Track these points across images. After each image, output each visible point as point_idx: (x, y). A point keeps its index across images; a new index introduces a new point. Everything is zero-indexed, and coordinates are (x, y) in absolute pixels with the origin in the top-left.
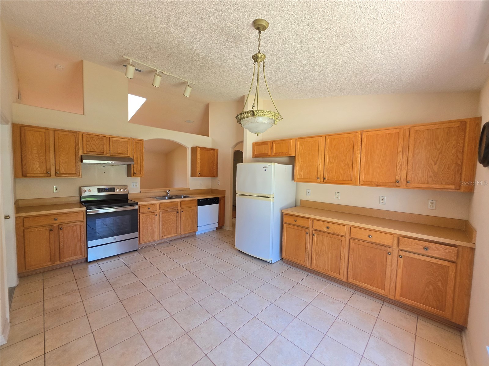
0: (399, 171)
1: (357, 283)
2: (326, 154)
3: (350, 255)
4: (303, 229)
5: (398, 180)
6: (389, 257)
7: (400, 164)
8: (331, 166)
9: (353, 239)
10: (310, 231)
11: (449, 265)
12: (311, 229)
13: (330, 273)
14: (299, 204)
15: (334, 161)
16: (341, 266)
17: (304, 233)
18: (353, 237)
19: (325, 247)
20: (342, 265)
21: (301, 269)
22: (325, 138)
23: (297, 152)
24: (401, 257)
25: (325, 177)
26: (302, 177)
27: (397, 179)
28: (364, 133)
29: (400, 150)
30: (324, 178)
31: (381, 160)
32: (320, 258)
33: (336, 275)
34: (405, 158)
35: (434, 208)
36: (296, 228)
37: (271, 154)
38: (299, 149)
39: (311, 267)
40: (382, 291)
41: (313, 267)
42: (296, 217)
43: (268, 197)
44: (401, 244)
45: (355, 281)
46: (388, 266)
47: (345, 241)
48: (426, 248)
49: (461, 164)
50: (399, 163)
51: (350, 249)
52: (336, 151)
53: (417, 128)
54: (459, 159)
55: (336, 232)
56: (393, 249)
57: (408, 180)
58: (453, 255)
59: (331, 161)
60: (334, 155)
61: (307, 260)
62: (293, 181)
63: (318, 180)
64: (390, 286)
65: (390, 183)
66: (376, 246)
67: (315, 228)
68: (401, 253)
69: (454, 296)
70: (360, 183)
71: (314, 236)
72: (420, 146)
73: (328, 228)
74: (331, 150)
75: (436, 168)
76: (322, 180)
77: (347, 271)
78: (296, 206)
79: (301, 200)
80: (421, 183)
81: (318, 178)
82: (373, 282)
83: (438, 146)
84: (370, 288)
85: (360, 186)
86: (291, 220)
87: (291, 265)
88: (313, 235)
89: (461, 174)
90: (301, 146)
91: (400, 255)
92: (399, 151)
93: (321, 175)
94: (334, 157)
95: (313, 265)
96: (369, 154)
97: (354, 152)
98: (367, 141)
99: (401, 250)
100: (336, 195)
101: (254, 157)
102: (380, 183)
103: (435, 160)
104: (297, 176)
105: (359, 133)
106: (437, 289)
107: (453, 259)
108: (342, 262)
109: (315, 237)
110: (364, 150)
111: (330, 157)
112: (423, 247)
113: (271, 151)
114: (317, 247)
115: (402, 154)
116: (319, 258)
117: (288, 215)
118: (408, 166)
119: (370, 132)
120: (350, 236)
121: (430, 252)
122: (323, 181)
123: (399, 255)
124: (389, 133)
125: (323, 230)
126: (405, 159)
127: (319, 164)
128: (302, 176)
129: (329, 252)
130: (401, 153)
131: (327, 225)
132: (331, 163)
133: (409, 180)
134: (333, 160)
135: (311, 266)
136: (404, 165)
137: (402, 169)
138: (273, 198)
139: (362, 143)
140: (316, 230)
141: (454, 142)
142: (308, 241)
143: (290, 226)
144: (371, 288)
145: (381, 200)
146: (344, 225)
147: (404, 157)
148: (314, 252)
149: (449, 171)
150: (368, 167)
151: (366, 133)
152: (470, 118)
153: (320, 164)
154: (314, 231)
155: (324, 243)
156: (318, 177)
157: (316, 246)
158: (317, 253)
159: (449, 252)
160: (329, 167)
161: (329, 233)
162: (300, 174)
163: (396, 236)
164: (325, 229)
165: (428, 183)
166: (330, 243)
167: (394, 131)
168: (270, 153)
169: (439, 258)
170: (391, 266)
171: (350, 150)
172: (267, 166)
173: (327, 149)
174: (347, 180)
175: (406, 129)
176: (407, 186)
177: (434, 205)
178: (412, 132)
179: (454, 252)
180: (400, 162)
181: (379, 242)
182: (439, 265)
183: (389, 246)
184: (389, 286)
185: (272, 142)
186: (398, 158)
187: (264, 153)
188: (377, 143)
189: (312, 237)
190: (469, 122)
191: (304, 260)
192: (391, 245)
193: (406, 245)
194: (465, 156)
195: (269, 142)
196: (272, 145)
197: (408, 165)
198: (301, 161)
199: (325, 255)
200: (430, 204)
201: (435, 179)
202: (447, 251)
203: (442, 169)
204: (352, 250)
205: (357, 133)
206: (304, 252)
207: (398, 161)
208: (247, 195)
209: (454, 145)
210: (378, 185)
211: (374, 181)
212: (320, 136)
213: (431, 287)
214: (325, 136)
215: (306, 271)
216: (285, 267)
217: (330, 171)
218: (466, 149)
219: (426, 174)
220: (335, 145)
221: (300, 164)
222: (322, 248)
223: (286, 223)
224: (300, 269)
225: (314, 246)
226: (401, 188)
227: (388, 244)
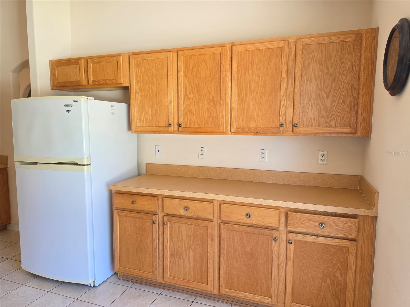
0: (283, 109)
1: (234, 294)
2: (180, 82)
3: (221, 250)
4: (147, 216)
5: (283, 123)
6: (275, 244)
7: (285, 97)
8: (189, 103)
9: (224, 222)
10: (159, 218)
11: (349, 245)
12: (160, 214)
13: (195, 285)
14: (144, 171)
15: (192, 95)
16: (209, 269)
17: (149, 222)
18: (225, 219)
19: (185, 243)
20: (211, 268)
21: (149, 285)
22: (176, 54)
23: (133, 79)
24: (291, 243)
25: (180, 123)
26: (143, 124)
27: (281, 121)
28: (234, 47)
29: (284, 76)
30: (179, 125)
31: (259, 92)
32: (177, 261)
33: (202, 287)
34: (291, 88)
35: (325, 162)
36: (135, 215)
37: (87, 83)
38: (136, 74)
39: (164, 280)
40: (268, 299)
41: (166, 279)
42: (135, 196)
43: (77, 164)
44: (290, 222)
45: (230, 291)
46: (274, 260)
47: (214, 228)
48: (321, 225)
49: (357, 97)
50: (283, 96)
51: (221, 239)
52: (195, 78)
53: (305, 41)
54: (355, 88)
55: (198, 214)
56: (281, 232)
57: (295, 121)
58: (354, 231)
59: (189, 96)
60: (192, 85)
61: (156, 269)
62: (130, 132)
63: (171, 129)
64: (278, 289)
65: (272, 128)
66: (257, 231)
67: (167, 211)
68: (290, 236)
69: (355, 288)
70: (232, 131)
71: (165, 226)
72: (309, 69)
73: (186, 209)
74: (188, 77)
75: (328, 103)
76: (176, 127)
77: (218, 277)
78: (139, 175)
79: (147, 164)
80: (312, 127)
81: (170, 125)
82: (255, 288)
83: (331, 70)
84: (252, 298)
85: (232, 135)
86: (126, 203)
87: (132, 282)
88: (164, 224)
89: (357, 110)
90: (139, 68)
91: (289, 241)
92: (283, 78)
93: (174, 120)
94: (192, 88)
95: (167, 276)
96: (242, 82)
97: (221, 80)
98: (240, 60)
99: (290, 232)
100: (200, 153)
101: (55, 88)
102: (260, 129)
103: (327, 90)
104: (136, 123)
105: (228, 47)
106: (335, 282)
107: (353, 237)
108: (211, 263)
109: (168, 227)
110: (235, 76)
111: (186, 87)
112: (318, 224)
113: (86, 77)
114: (172, 244)
115: (287, 82)
116: (176, 263)
117: (120, 193)
118: (295, 101)
119: (244, 46)
120: (220, 218)
121: (327, 231)
122: (178, 130)
123: (288, 239)
124: (269, 47)
125: (179, 214)
126: (291, 90)
127: (169, 100)
128: (143, 121)
129: (191, 249)
130: (285, 80)
131: (185, 203)
132: (188, 98)
133: (296, 123)
134: (191, 93)
135: (164, 278)
136: (289, 99)
137: (287, 106)
138: (89, 164)
139: (232, 64)
140: (168, 215)
141: (349, 65)
142: (156, 235)
143: (125, 213)
144: (254, 298)
145: (261, 155)
146: (210, 201)
147: (289, 86)
148: (167, 253)
149: (344, 107)
150: (242, 104)
151: (238, 46)
152: (366, 29)
153: (171, 101)
154: (165, 218)
155: (182, 235)
156: (170, 123)
157: (170, 242)
158: (171, 254)
159: (349, 226)
160: (185, 106)
161: (188, 218)
162: (140, 119)
163: (283, 210)
164: (182, 212)
165: (319, 126)
166: (191, 234)
167: (275, 45)
168: (84, 81)
169: (337, 237)
170: (279, 259)
171: (216, 76)
172: (70, 102)
173: (181, 74)
174: (213, 126)
175: (291, 42)
176: (294, 131)
177: (325, 157)
178: (299, 47)
179: (354, 226)
180: (284, 94)
181: (261, 223)
182: (338, 247)
183: (274, 228)
184: (276, 291)
185: (86, 59)
186: (282, 88)
187: (72, 80)
188: (253, 64)
189: (162, 227)
190: (365, 35)
191: (151, 271)
192: (277, 226)
193: (297, 223)
194: (361, 85)
195: (81, 59)
196: (86, 64)
197: (295, 99)
198: (141, 96)
199: (185, 255)
200: (320, 157)
201: (328, 120)
202: (346, 226)
203: (336, 104)
204: (224, 241)
205: (224, 46)
206: (152, 256)
207: (282, 94)
208: (36, 163)
209: (349, 69)
210: (257, 133)
211: (251, 125)
212: (169, 51)
213: (329, 281)
214: (176, 51)
215: (157, 287)
216: (121, 287)
217: (188, 113)
218: (362, 74)
219: (317, 113)
220: (193, 68)
221: (139, 101)
222: (180, 245)
223: (117, 209)
224: (147, 285)
225: (167, 244)
226: (287, 135)
227: (273, 225)
